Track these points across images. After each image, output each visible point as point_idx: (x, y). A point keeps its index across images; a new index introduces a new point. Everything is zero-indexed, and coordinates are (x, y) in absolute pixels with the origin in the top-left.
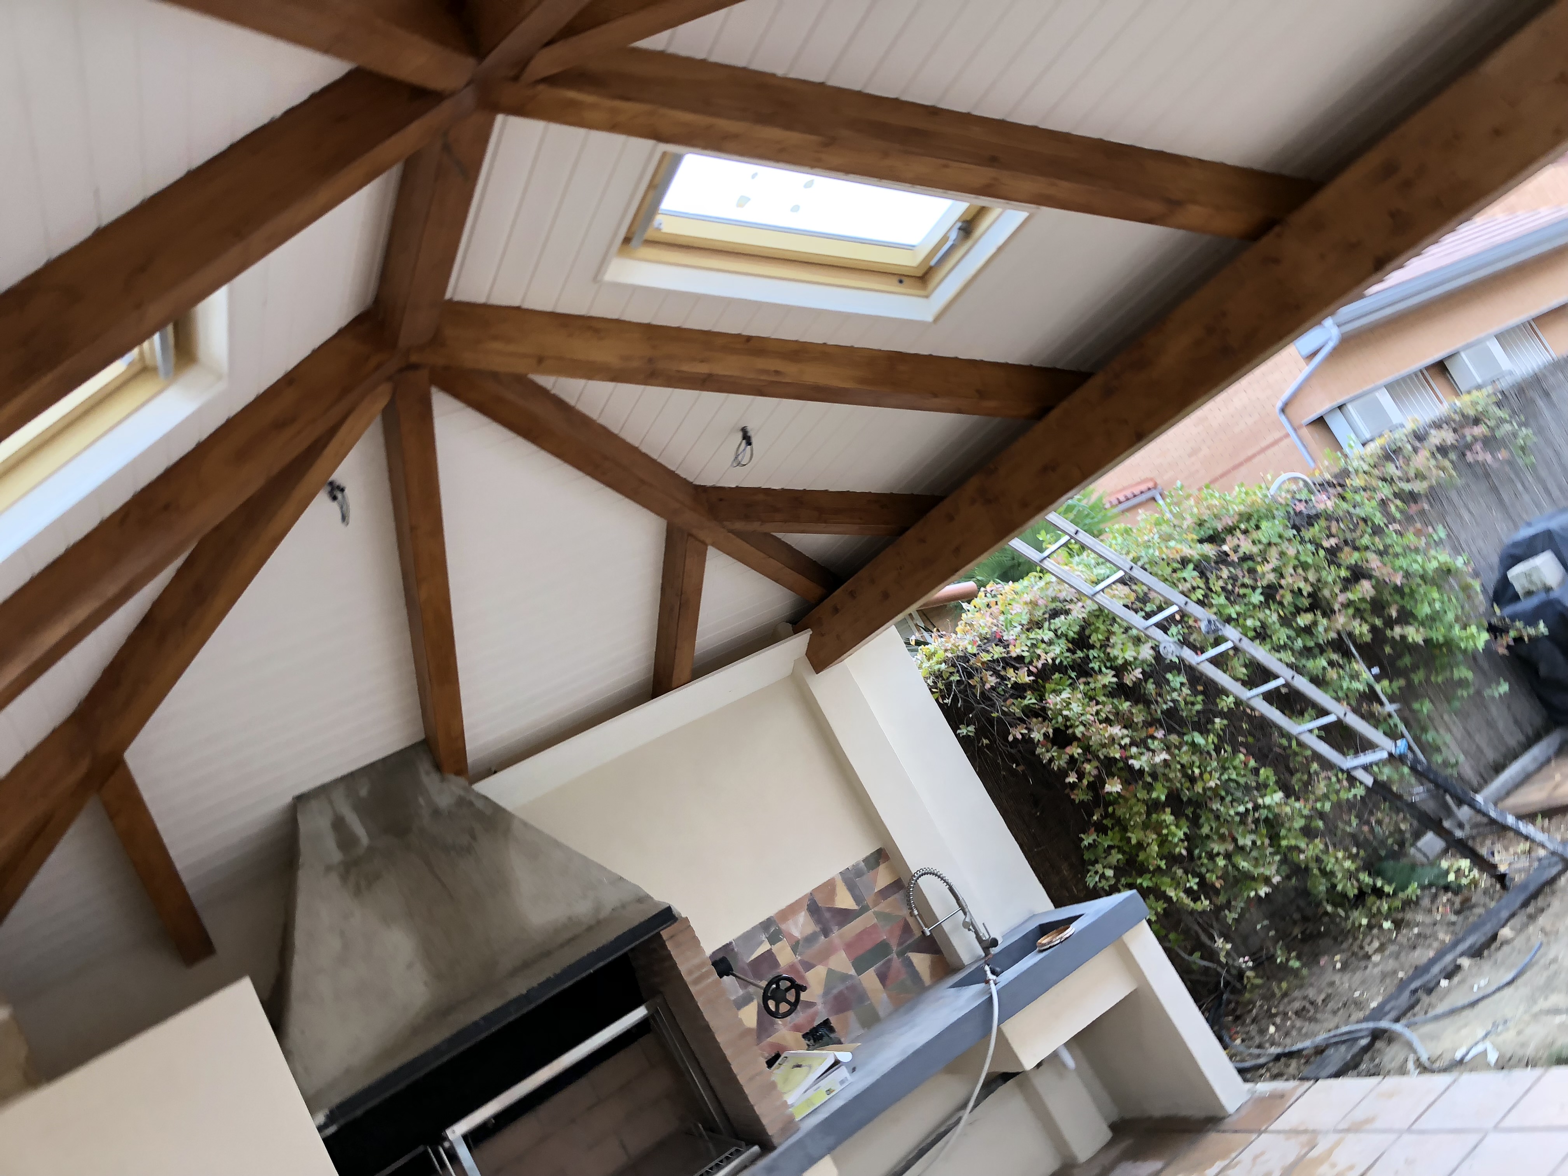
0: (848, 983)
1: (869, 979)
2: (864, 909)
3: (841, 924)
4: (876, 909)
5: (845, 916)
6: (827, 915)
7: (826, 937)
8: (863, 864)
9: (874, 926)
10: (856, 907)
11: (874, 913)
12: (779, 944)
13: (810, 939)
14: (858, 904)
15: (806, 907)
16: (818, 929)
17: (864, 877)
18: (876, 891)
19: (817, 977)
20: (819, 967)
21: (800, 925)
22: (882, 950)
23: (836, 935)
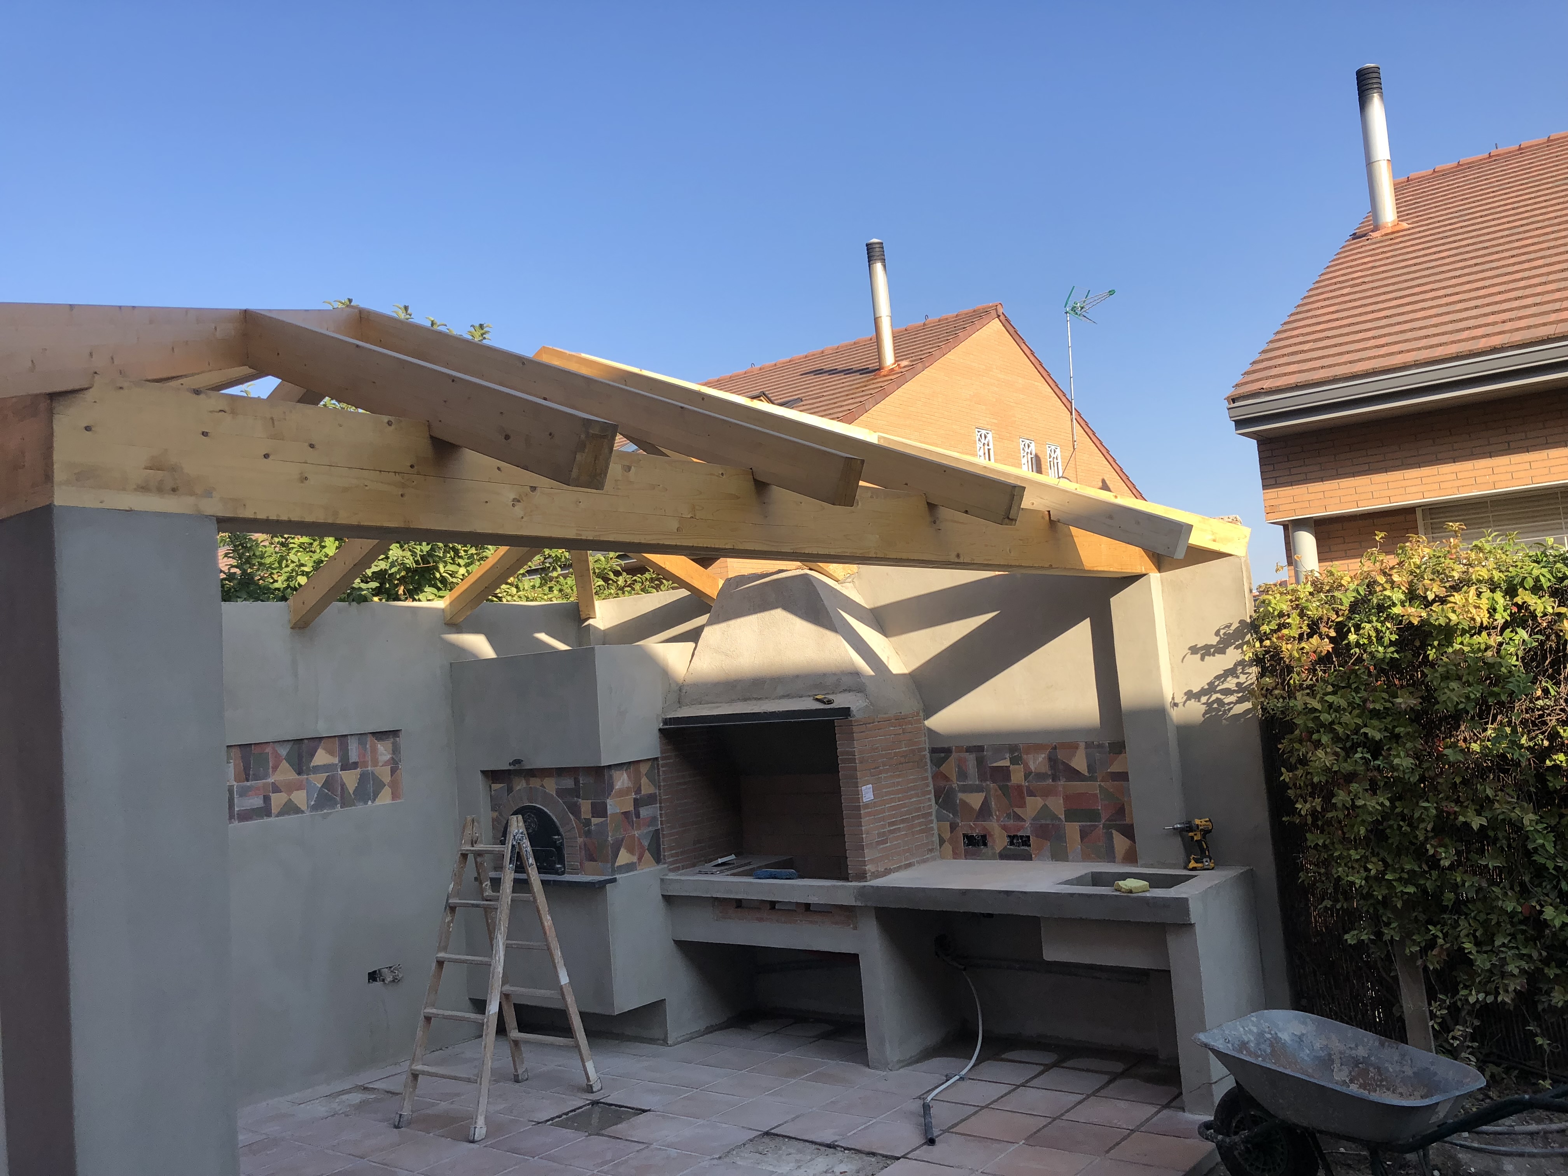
0: (1056, 822)
1: (1073, 829)
3: (1069, 779)
4: (1103, 784)
5: (1074, 774)
6: (1061, 767)
9: (1096, 795)
10: (1086, 773)
14: (1089, 772)
15: (1048, 753)
16: (1050, 773)
17: (1104, 756)
18: (1107, 771)
19: (1034, 804)
20: (1038, 798)
21: (1037, 762)
22: (1093, 815)
23: (1061, 784)
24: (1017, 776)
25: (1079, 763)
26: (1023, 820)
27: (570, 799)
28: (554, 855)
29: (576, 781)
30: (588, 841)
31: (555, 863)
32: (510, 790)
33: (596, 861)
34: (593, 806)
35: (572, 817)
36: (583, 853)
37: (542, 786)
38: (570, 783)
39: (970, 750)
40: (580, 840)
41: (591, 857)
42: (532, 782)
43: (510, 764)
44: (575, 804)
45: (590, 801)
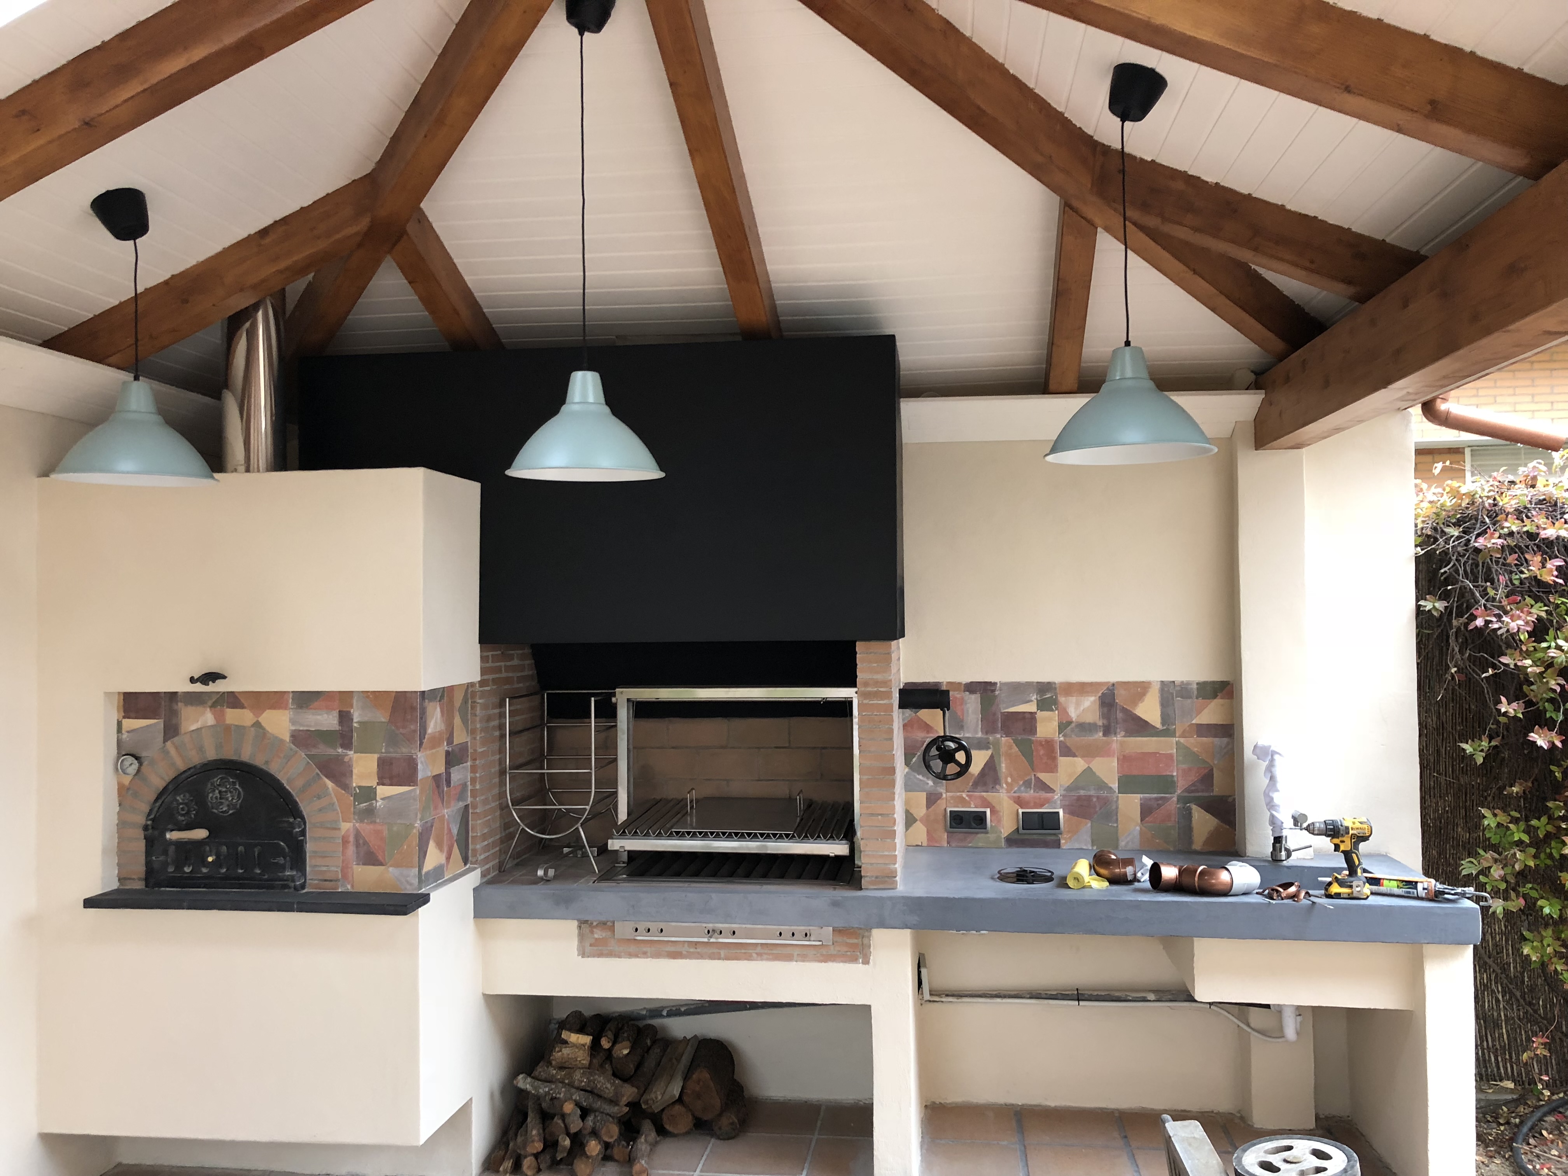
2: (1167, 733)
3: (1130, 733)
4: (1182, 740)
5: (1141, 727)
6: (1120, 715)
7: (1105, 735)
8: (1195, 686)
9: (1170, 756)
10: (1158, 725)
11: (1179, 743)
12: (1047, 713)
13: (1085, 728)
14: (1163, 724)
15: (1100, 694)
16: (1100, 723)
17: (1189, 701)
18: (1194, 722)
19: (1070, 768)
20: (1078, 759)
21: (1083, 709)
22: (1163, 784)
23: (1118, 740)
24: (1047, 727)
25: (1149, 710)
26: (1051, 791)
27: (324, 750)
28: (281, 853)
29: (345, 717)
30: (366, 828)
31: (283, 868)
32: (171, 730)
33: (381, 864)
34: (383, 764)
35: (330, 784)
36: (351, 850)
37: (257, 725)
38: (328, 721)
39: (971, 687)
40: (346, 827)
41: (370, 858)
42: (232, 716)
43: (192, 680)
44: (339, 760)
45: (376, 756)
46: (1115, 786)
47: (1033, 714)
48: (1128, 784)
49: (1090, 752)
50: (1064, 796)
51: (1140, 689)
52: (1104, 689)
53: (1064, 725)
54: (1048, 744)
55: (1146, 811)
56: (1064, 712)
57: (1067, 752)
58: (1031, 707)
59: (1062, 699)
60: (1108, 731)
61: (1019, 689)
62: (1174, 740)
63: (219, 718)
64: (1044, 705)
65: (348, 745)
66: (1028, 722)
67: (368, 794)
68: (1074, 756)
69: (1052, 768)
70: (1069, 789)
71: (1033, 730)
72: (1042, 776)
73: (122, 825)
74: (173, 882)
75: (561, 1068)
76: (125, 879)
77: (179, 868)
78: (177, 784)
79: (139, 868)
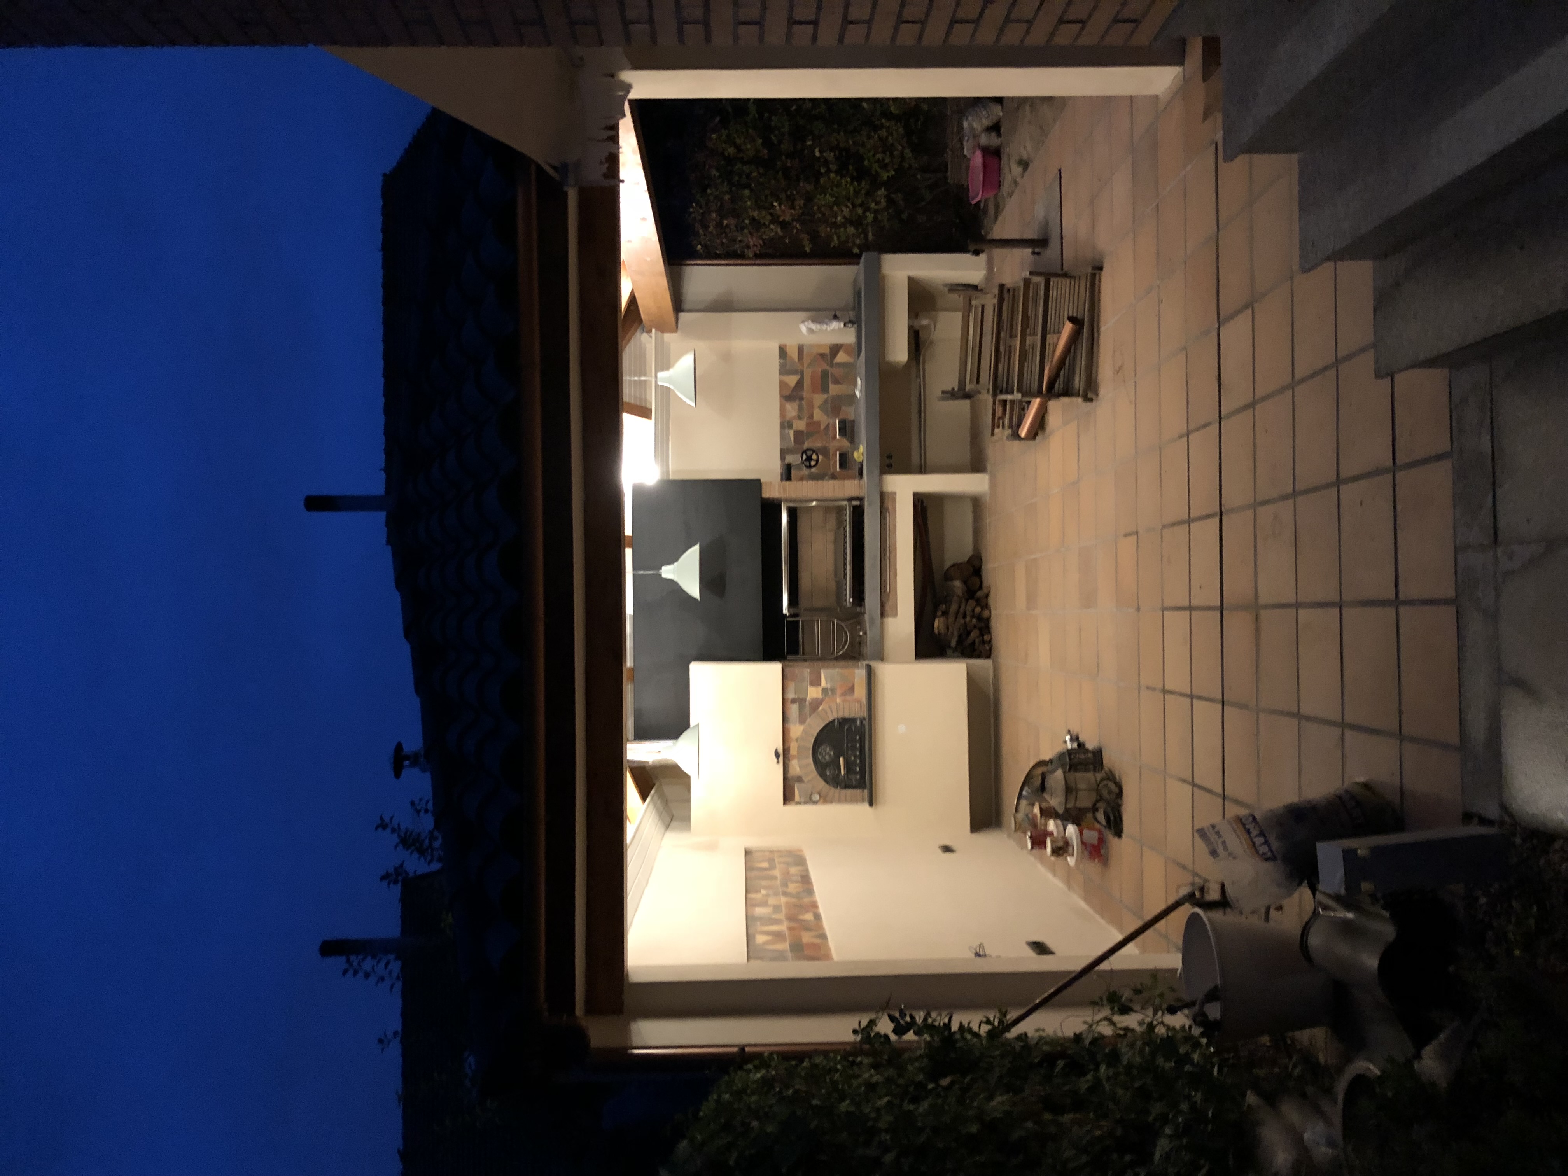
0: (830, 402)
1: (834, 389)
2: (802, 373)
3: (802, 389)
4: (805, 366)
5: (800, 384)
6: (794, 393)
7: (804, 400)
8: (781, 363)
9: (812, 371)
10: (799, 376)
11: (807, 368)
12: (794, 426)
13: (800, 408)
14: (798, 374)
16: (798, 402)
17: (788, 366)
18: (797, 364)
19: (818, 415)
20: (815, 412)
21: (792, 409)
22: (825, 375)
23: (805, 394)
24: (800, 425)
25: (792, 380)
26: (828, 424)
27: (807, 709)
28: (850, 727)
29: (793, 701)
30: (839, 692)
31: (856, 726)
32: (799, 779)
33: (854, 686)
34: (812, 684)
35: (821, 708)
36: (848, 698)
37: (797, 740)
38: (794, 709)
39: (783, 458)
40: (838, 700)
41: (852, 689)
42: (793, 751)
43: (778, 762)
44: (811, 704)
45: (809, 688)
46: (825, 396)
47: (794, 432)
48: (825, 389)
49: (811, 407)
50: (831, 418)
51: (782, 384)
52: (784, 401)
53: (800, 418)
54: (808, 425)
55: (837, 382)
56: (794, 418)
57: (811, 416)
58: (792, 433)
59: (788, 419)
60: (801, 399)
61: (783, 437)
62: (805, 370)
63: (794, 757)
64: (790, 426)
65: (805, 700)
66: (798, 433)
67: (825, 690)
68: (813, 413)
69: (818, 423)
70: (828, 416)
71: (801, 432)
72: (822, 427)
73: (839, 801)
74: (863, 777)
75: (948, 628)
76: (863, 799)
77: (856, 773)
78: (822, 775)
79: (858, 792)
